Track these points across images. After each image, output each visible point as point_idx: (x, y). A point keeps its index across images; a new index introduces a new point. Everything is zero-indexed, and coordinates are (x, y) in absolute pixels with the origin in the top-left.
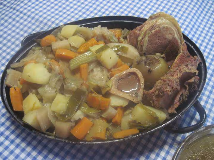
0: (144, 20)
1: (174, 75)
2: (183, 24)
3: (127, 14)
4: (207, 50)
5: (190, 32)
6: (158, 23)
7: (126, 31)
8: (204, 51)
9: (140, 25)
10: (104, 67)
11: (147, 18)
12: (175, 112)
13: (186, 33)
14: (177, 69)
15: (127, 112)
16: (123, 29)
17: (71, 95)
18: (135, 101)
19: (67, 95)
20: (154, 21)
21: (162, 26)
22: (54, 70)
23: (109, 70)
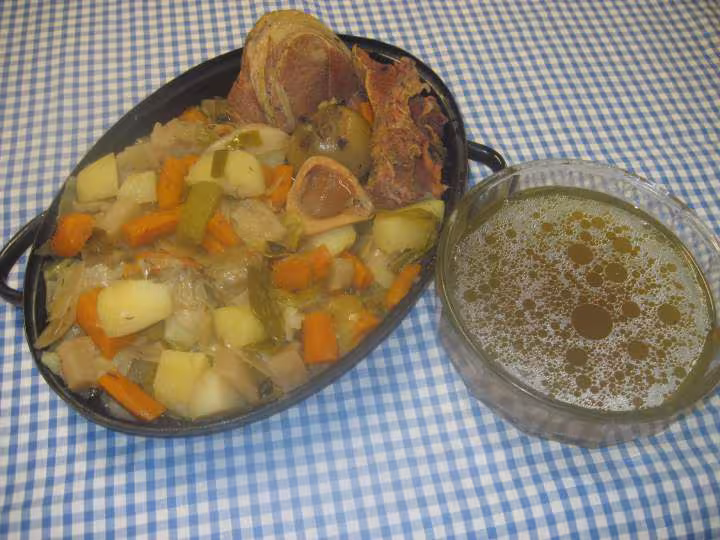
0: (236, 55)
1: (397, 118)
3: (175, 73)
6: (276, 41)
7: (209, 105)
10: (247, 198)
12: (446, 187)
13: (342, 30)
14: (391, 104)
16: (199, 104)
17: (245, 293)
18: (364, 216)
19: (236, 300)
21: (289, 42)
23: (263, 198)
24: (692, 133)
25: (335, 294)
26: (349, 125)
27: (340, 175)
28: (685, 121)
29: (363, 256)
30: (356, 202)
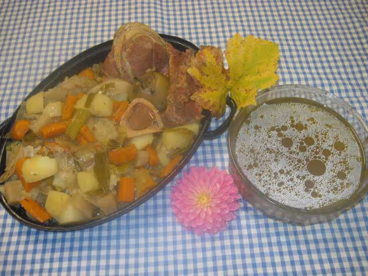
1: (179, 81)
2: (150, 22)
4: (194, 36)
5: (163, 28)
6: (127, 38)
8: (191, 38)
9: (110, 51)
10: (103, 117)
11: (112, 38)
14: (178, 74)
15: (158, 147)
16: (92, 67)
18: (158, 130)
20: (122, 38)
21: (134, 39)
22: (56, 152)
23: (111, 118)
24: (347, 91)
25: (138, 168)
26: (157, 83)
27: (149, 108)
28: (344, 84)
29: (157, 149)
30: (155, 122)
